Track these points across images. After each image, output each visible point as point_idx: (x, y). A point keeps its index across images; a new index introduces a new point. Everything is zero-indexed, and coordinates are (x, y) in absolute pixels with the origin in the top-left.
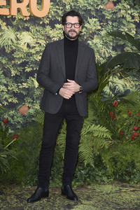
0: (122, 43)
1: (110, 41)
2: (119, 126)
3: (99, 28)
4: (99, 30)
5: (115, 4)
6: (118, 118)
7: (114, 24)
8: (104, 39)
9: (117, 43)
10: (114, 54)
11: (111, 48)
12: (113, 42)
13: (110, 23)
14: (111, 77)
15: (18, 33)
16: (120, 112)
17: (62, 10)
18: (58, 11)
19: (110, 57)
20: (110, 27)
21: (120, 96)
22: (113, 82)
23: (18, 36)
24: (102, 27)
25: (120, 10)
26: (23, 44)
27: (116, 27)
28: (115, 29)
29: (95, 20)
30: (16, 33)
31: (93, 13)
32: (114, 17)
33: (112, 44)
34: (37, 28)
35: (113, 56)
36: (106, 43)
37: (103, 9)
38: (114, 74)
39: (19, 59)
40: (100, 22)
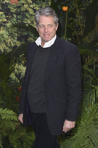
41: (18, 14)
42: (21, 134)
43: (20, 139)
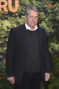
0: (57, 25)
1: (50, 24)
2: (57, 69)
3: (45, 17)
4: (45, 18)
5: (53, 4)
6: (56, 65)
7: (52, 15)
8: (47, 23)
9: (54, 25)
10: (53, 31)
11: (51, 27)
12: (52, 24)
13: (50, 14)
14: (52, 43)
15: (2, 21)
16: (57, 61)
17: (25, 8)
18: (23, 9)
19: (51, 32)
20: (50, 17)
21: (56, 53)
22: (52, 46)
23: (2, 22)
24: (46, 17)
25: (55, 7)
26: (5, 26)
27: (53, 16)
28: (53, 18)
29: (42, 13)
30: (1, 21)
31: (42, 10)
32: (53, 11)
33: (51, 25)
34: (12, 18)
35: (52, 32)
36: (49, 25)
37: (46, 7)
38: (53, 42)
39: (3, 34)
40: (45, 14)
41: (52, 13)
42: (55, 84)
43: (54, 87)
